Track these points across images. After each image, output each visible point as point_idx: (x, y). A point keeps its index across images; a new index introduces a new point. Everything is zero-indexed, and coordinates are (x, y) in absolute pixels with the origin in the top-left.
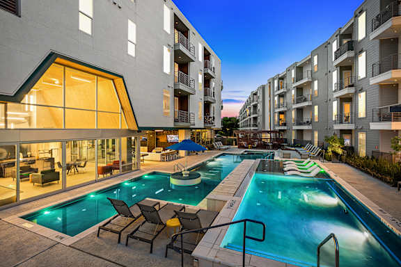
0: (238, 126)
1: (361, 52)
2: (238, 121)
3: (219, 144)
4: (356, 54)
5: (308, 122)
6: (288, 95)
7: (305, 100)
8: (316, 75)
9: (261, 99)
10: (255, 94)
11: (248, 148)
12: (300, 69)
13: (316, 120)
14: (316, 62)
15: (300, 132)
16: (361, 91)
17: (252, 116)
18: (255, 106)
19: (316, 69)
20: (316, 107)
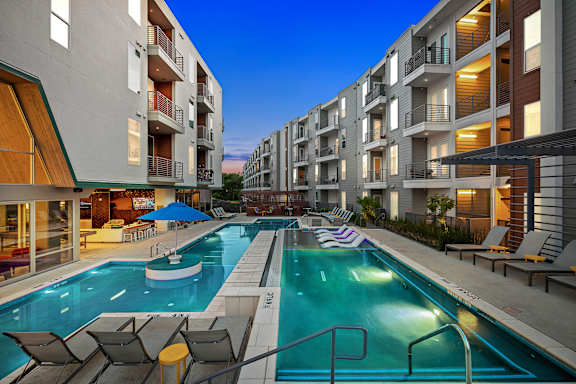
0: (241, 186)
1: (393, 98)
2: (242, 179)
3: (219, 211)
4: (388, 101)
5: (333, 180)
6: (310, 145)
7: (331, 153)
8: (343, 123)
9: (275, 150)
10: (267, 142)
11: (260, 215)
12: (325, 113)
13: (343, 178)
14: (343, 106)
15: (325, 192)
16: (393, 143)
17: (263, 172)
18: (267, 159)
19: (343, 115)
20: (344, 163)
